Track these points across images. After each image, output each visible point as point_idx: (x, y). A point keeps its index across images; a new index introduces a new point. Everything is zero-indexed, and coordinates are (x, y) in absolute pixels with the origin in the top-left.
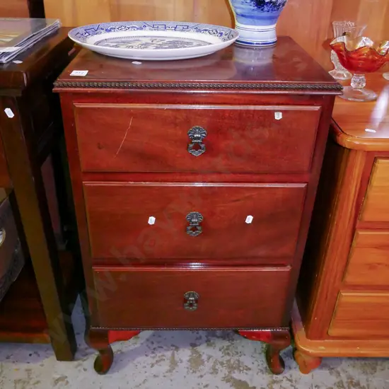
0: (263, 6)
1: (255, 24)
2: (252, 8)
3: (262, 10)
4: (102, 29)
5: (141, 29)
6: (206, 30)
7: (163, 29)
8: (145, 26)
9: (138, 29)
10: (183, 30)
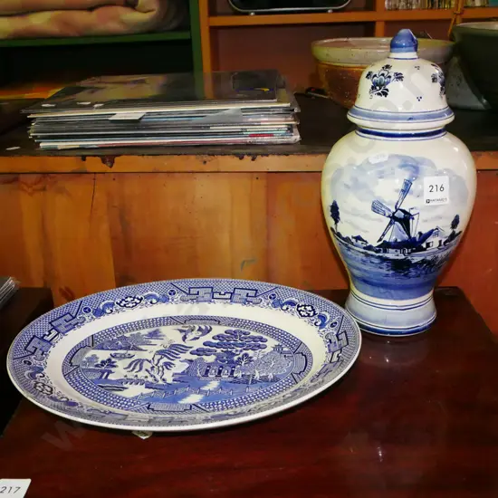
0: (408, 269)
1: (392, 298)
2: (384, 271)
3: (405, 275)
4: (87, 310)
5: (165, 300)
6: (292, 303)
7: (208, 297)
8: (172, 293)
9: (158, 300)
10: (246, 302)
